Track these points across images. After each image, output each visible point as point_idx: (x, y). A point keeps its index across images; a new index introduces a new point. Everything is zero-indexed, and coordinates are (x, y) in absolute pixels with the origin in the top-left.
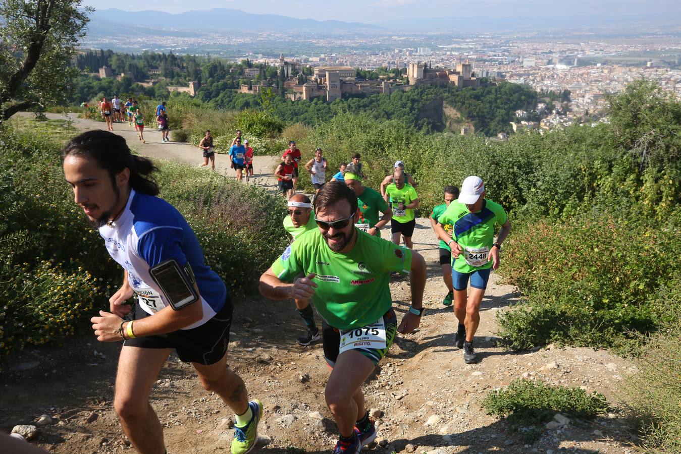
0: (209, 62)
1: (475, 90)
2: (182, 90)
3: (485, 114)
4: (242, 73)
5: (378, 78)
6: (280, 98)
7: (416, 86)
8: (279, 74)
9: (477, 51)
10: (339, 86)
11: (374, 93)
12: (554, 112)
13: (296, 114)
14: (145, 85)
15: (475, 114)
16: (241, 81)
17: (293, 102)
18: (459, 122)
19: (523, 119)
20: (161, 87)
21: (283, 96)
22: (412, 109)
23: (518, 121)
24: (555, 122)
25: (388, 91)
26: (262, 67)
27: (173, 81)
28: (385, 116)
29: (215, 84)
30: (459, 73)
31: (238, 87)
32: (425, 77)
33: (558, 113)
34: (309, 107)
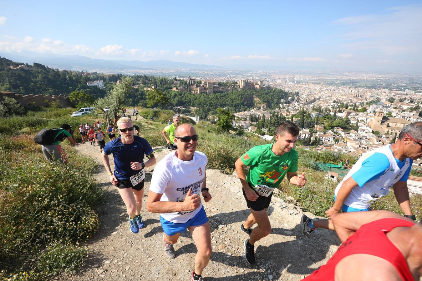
0: (159, 78)
1: (265, 91)
2: (149, 89)
3: (270, 100)
4: (173, 83)
5: (227, 85)
6: (189, 93)
7: (243, 89)
8: (188, 83)
9: (259, 77)
10: (212, 88)
11: (226, 91)
12: (295, 100)
13: (195, 99)
14: (135, 87)
15: (266, 100)
16: (173, 86)
17: (194, 94)
18: (260, 103)
19: (284, 103)
20: (141, 88)
21: (190, 91)
22: (241, 98)
23: (282, 104)
24: (296, 104)
25: (232, 91)
26: (181, 81)
27: (146, 86)
28: (231, 100)
29: (163, 87)
30: (259, 84)
31: (172, 88)
32: (246, 85)
33: (296, 101)
34: (201, 96)
